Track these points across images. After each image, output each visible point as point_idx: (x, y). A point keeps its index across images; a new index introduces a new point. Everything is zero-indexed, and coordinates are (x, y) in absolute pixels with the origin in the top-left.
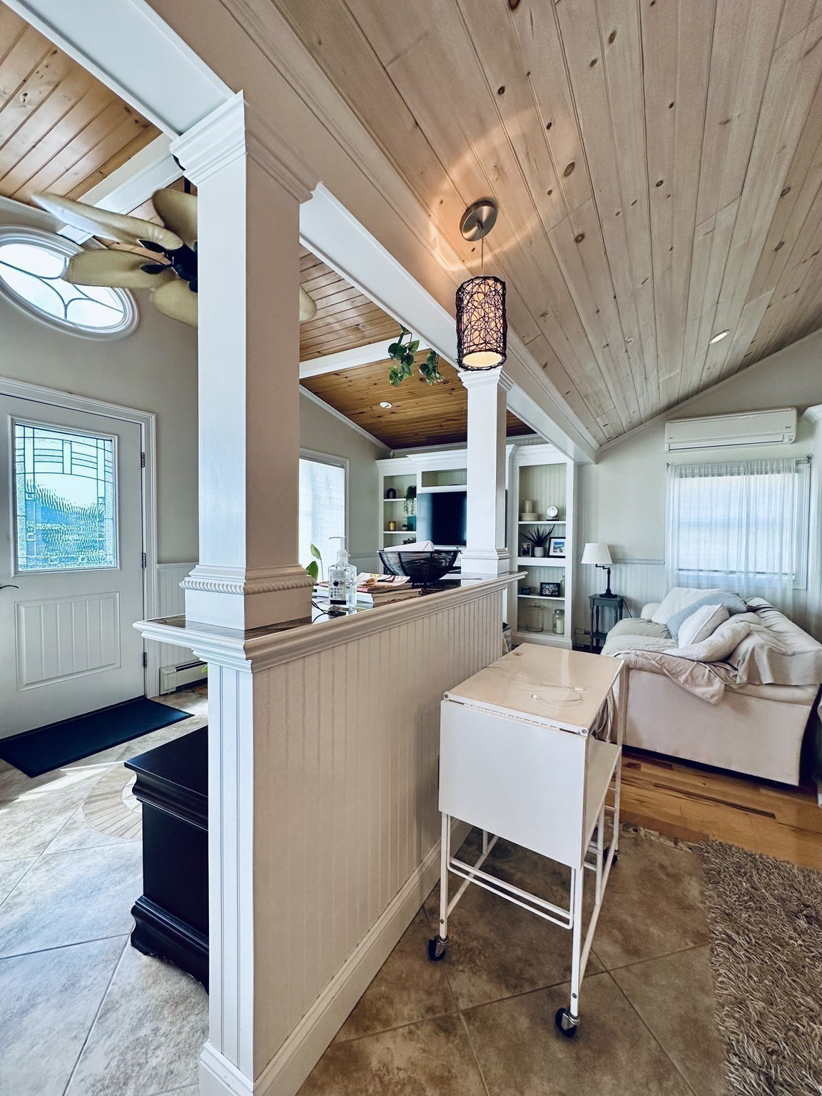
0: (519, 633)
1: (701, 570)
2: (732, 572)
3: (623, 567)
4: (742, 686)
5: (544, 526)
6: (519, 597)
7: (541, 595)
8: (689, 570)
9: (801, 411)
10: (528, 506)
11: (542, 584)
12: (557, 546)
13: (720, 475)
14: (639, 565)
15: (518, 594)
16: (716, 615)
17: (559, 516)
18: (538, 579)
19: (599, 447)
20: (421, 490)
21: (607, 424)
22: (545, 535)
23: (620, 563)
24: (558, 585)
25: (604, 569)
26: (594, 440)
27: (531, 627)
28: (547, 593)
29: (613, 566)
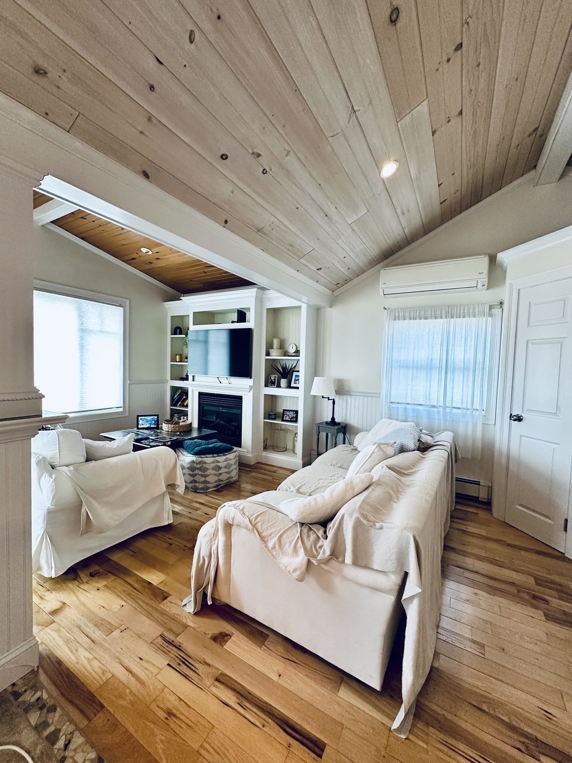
0: (264, 452)
1: (408, 404)
2: (433, 407)
3: (349, 398)
4: (327, 561)
5: (289, 361)
6: (264, 422)
7: (283, 420)
8: (398, 403)
9: (493, 259)
10: (276, 342)
11: (284, 410)
12: (297, 378)
13: (425, 318)
14: (361, 398)
15: (265, 418)
16: (374, 455)
17: (297, 352)
18: (281, 407)
19: (331, 292)
20: (192, 328)
21: (321, 269)
22: (289, 369)
23: (344, 394)
24: (297, 412)
25: (329, 400)
26: (315, 283)
27: (278, 447)
28: (287, 419)
29: (341, 397)
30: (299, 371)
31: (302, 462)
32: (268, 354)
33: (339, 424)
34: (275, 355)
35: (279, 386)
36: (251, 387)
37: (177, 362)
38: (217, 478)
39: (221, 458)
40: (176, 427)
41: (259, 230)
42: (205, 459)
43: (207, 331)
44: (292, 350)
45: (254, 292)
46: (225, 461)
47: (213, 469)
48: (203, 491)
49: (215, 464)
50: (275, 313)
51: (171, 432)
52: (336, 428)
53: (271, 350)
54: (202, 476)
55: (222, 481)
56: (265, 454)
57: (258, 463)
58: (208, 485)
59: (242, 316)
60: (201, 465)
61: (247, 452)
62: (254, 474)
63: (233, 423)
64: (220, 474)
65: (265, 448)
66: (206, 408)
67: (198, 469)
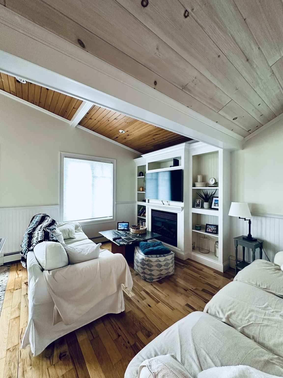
0: (193, 252)
3: (264, 219)
5: (210, 190)
6: (193, 231)
7: (206, 232)
10: (199, 178)
11: (207, 224)
12: (216, 202)
14: (276, 219)
15: (193, 229)
17: (216, 184)
18: (205, 222)
19: (243, 138)
20: (148, 172)
21: (236, 118)
22: (210, 195)
23: (259, 216)
24: (217, 226)
25: (245, 220)
26: (231, 132)
27: (203, 249)
28: (209, 231)
29: (255, 217)
30: (218, 197)
31: (223, 266)
32: (194, 185)
33: (255, 240)
34: (199, 186)
35: (202, 207)
36: (183, 208)
37: (141, 191)
38: (159, 273)
39: (162, 259)
40: (137, 231)
41: (184, 87)
42: (151, 259)
43: (157, 173)
44: (212, 182)
45: (184, 145)
46: (165, 261)
47: (156, 266)
48: (149, 281)
49: (157, 263)
50: (199, 158)
51: (135, 234)
52: (254, 244)
53: (196, 183)
54: (149, 270)
55: (163, 275)
56: (193, 253)
57: (189, 259)
58: (152, 277)
59: (176, 162)
60: (148, 263)
61: (181, 251)
62: (185, 269)
63: (172, 230)
64: (161, 270)
65: (194, 249)
66: (155, 219)
67: (146, 264)
